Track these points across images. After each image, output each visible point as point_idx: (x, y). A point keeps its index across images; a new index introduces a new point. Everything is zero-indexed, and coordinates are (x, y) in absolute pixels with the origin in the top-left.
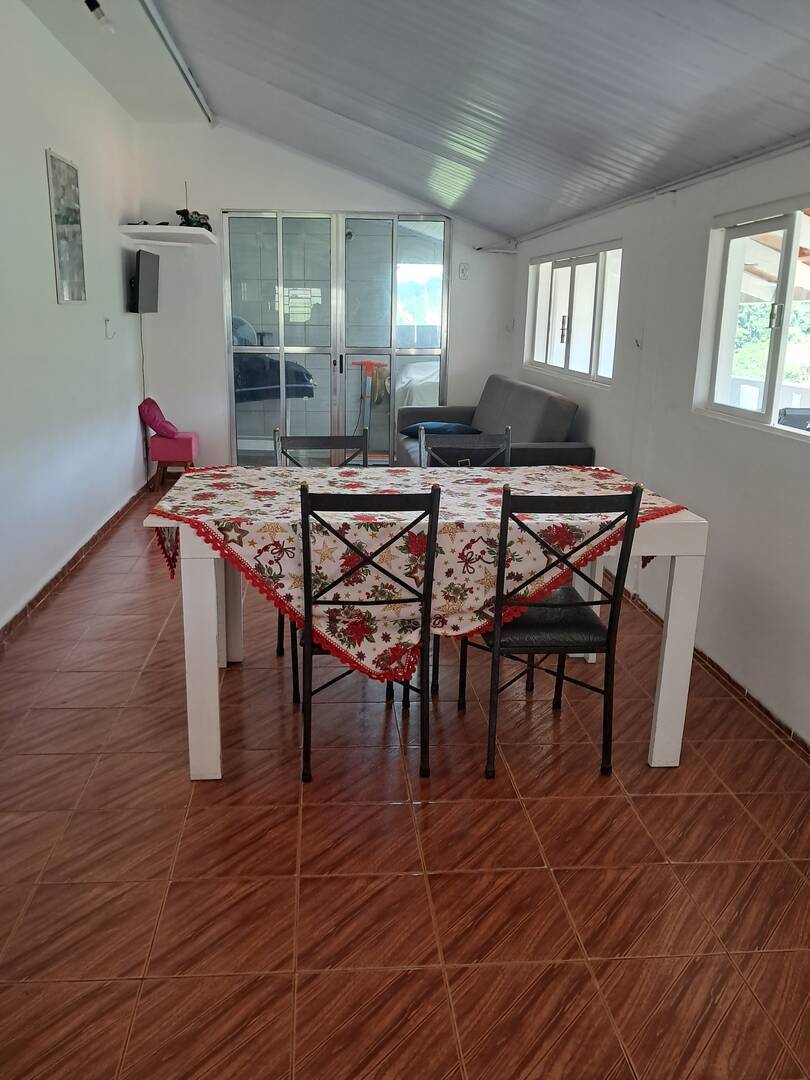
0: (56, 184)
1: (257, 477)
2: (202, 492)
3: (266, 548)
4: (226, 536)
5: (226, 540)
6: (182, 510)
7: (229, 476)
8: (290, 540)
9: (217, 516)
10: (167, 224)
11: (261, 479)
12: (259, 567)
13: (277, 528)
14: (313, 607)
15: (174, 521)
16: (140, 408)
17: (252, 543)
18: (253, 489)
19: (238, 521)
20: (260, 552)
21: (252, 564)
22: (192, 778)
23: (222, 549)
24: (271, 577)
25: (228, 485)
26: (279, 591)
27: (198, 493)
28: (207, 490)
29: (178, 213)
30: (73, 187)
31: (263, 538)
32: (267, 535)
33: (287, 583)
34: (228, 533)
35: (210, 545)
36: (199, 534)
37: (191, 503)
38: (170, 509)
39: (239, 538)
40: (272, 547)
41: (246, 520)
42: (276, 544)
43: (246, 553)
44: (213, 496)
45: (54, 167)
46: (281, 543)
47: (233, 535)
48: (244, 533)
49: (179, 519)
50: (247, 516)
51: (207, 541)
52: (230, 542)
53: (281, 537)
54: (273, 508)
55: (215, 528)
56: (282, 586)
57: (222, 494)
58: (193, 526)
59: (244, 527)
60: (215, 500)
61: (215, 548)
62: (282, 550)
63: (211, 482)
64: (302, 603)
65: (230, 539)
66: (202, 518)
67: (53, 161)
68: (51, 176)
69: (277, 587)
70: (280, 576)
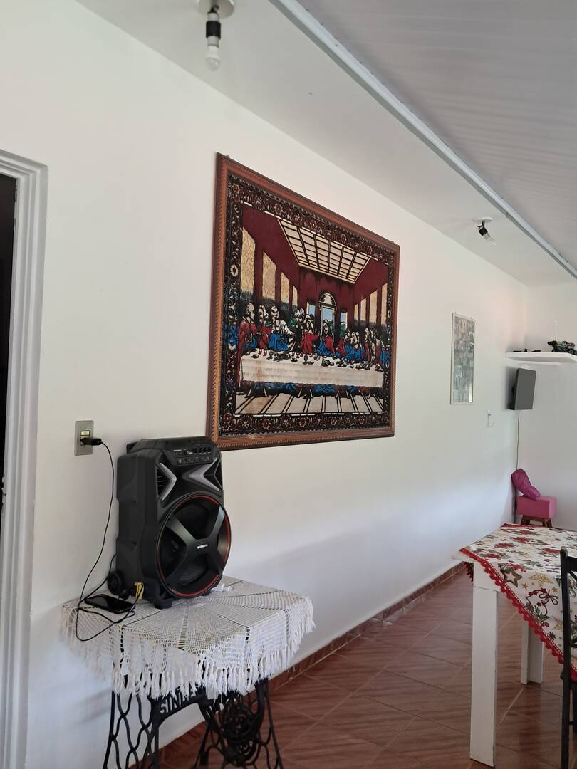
0: (457, 332)
1: (554, 538)
2: (505, 542)
3: (535, 592)
4: (505, 577)
5: (505, 579)
6: (483, 553)
7: (534, 534)
8: (555, 590)
9: (503, 561)
10: (539, 351)
11: (557, 540)
12: (529, 606)
13: (543, 578)
14: (572, 649)
15: (472, 559)
16: (513, 476)
17: (525, 586)
18: (544, 547)
19: (517, 567)
20: (530, 594)
21: (524, 603)
22: (471, 757)
23: (502, 585)
24: (539, 616)
25: (528, 540)
26: (544, 628)
27: (502, 542)
28: (510, 541)
29: (549, 343)
30: (470, 333)
31: (533, 584)
32: (536, 582)
33: (552, 624)
34: (507, 575)
35: (494, 581)
36: (487, 571)
37: (492, 548)
38: (475, 550)
39: (516, 580)
40: (540, 593)
41: (522, 568)
42: (544, 591)
43: (520, 592)
44: (511, 546)
45: (457, 323)
46: (547, 591)
47: (510, 577)
48: (519, 577)
49: (475, 558)
50: (525, 565)
51: (492, 577)
52: (508, 581)
53: (547, 586)
54: (551, 563)
55: (498, 569)
56: (547, 625)
57: (519, 546)
58: (483, 565)
59: (519, 572)
60: (511, 549)
61: (497, 583)
62: (548, 597)
63: (516, 536)
64: (562, 642)
65: (508, 579)
66: (492, 561)
67: (457, 320)
68: (454, 328)
69: (542, 625)
70: (545, 617)
